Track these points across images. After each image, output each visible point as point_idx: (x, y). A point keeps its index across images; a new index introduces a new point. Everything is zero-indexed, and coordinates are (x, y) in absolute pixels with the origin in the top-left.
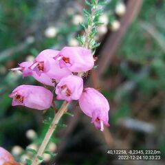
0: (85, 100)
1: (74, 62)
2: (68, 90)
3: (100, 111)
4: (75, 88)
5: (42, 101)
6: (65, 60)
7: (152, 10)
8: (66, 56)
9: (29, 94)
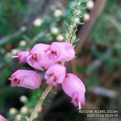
0: (67, 83)
1: (60, 55)
2: (55, 77)
3: (78, 93)
4: (60, 76)
5: (33, 83)
6: (53, 53)
7: (114, 6)
8: (54, 51)
9: (24, 78)
